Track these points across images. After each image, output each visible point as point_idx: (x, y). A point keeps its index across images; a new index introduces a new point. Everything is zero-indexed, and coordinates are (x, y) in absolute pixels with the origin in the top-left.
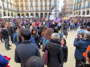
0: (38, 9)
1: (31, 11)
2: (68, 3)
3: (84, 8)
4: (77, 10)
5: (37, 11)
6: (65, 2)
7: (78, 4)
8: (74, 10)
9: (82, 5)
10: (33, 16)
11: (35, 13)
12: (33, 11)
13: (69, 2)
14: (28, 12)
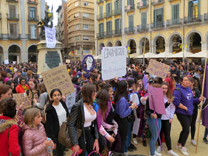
2: (77, 15)
3: (131, 31)
4: (109, 36)
6: (65, 10)
7: (111, 17)
8: (101, 37)
9: (123, 21)
13: (78, 10)
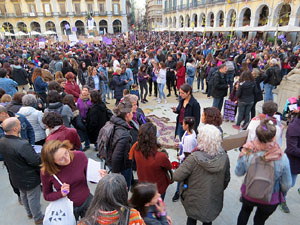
0: (67, 10)
1: (45, 16)
5: (64, 14)
10: (55, 30)
11: (57, 22)
12: (52, 16)
14: (36, 17)
